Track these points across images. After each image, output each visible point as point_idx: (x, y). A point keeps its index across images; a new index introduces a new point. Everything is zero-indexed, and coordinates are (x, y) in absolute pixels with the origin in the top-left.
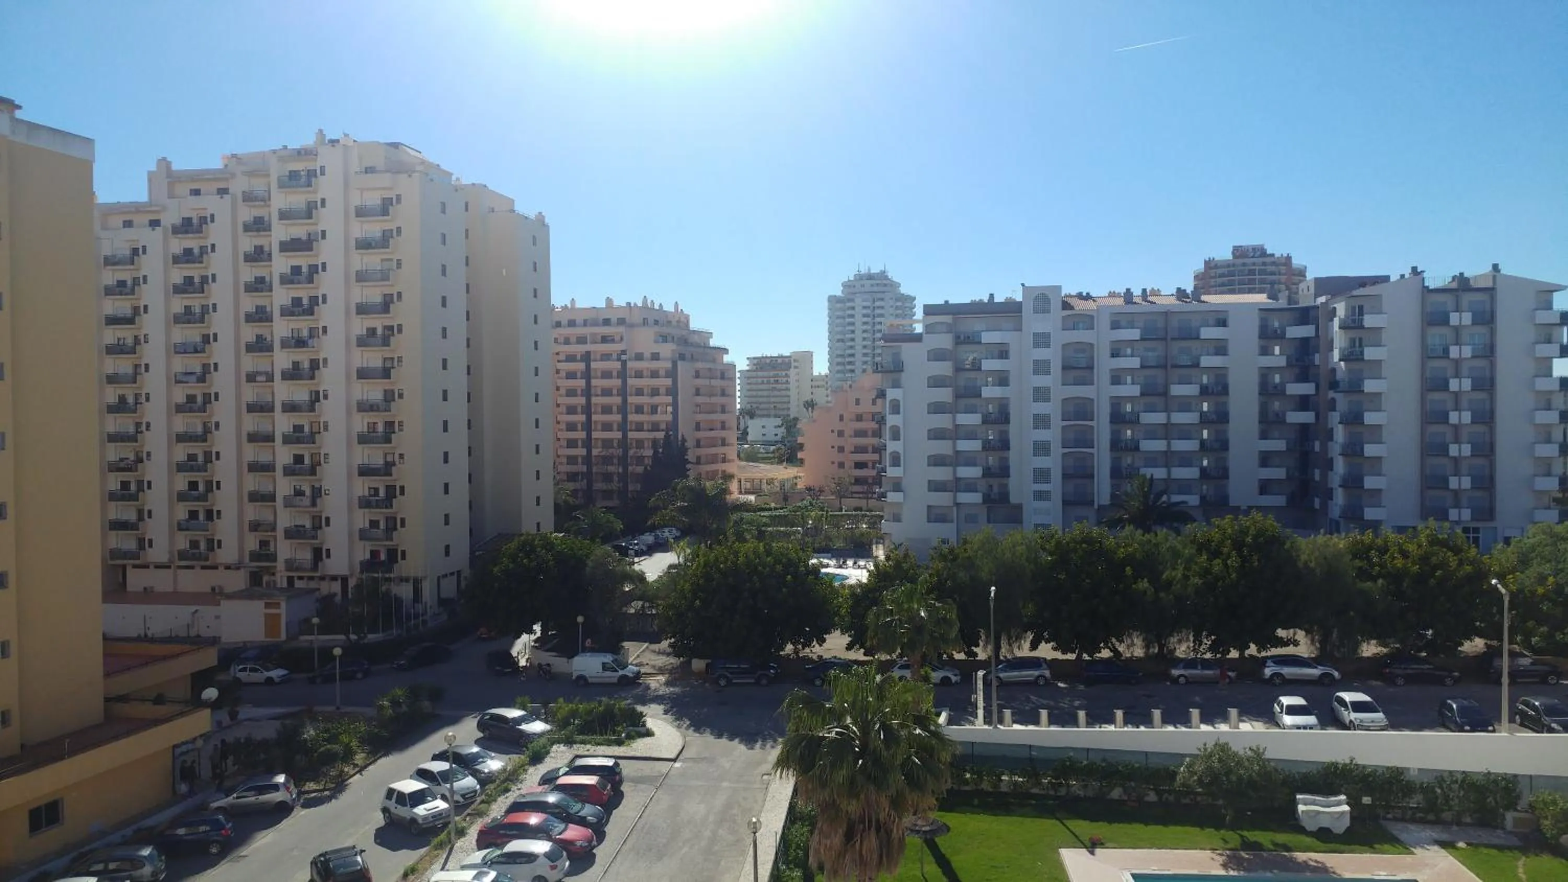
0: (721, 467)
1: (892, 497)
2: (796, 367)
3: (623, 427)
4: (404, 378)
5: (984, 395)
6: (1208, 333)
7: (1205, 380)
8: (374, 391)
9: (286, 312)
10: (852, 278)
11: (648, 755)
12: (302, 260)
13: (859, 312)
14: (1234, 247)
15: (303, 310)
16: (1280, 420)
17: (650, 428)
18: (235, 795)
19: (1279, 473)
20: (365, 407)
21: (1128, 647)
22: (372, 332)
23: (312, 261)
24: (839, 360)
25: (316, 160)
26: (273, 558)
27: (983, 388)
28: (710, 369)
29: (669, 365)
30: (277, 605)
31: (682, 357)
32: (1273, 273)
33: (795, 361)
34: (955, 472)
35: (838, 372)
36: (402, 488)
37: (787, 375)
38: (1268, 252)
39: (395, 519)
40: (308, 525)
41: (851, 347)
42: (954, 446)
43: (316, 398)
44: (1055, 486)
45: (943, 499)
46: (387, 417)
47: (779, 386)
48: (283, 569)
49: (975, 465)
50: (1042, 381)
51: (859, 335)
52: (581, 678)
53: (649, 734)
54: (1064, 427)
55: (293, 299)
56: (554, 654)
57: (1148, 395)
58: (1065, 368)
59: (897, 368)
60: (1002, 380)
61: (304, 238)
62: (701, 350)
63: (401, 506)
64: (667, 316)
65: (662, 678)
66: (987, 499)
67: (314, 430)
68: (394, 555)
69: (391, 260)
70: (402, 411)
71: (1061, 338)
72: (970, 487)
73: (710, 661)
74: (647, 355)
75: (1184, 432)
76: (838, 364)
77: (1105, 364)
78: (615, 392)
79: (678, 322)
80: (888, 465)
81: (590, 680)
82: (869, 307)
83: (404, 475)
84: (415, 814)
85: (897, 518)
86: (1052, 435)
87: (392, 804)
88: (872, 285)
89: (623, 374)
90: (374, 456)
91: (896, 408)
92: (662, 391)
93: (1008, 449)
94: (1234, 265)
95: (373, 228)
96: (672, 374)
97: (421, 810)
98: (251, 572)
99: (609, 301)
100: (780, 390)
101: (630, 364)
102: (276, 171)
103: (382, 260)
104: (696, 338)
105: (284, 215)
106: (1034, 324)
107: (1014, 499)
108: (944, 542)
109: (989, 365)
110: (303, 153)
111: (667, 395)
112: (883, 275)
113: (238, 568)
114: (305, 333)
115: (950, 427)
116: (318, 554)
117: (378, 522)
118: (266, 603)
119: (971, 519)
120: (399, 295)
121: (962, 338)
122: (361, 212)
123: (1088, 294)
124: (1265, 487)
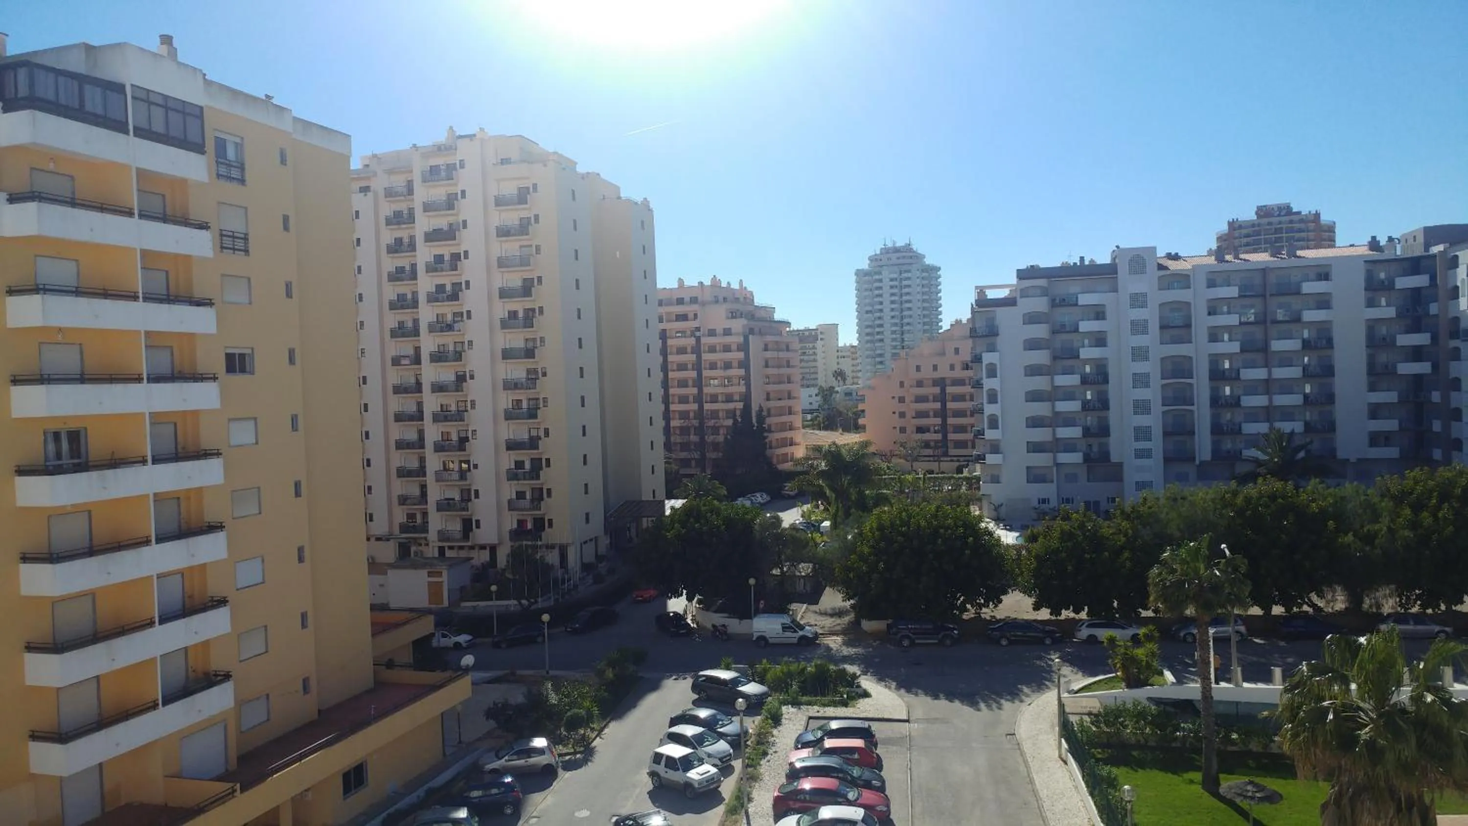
0: (788, 434)
1: (991, 459)
2: (821, 339)
3: (699, 399)
4: (546, 358)
5: (1082, 356)
6: (1308, 287)
7: (1306, 334)
8: (518, 371)
9: (432, 298)
10: (878, 252)
11: (880, 716)
12: (445, 250)
13: (886, 283)
14: (1258, 207)
15: (448, 297)
16: (1389, 371)
17: (724, 400)
18: (506, 758)
19: (1390, 425)
20: (511, 385)
21: (1328, 602)
22: (513, 315)
23: (454, 250)
24: (868, 330)
25: (455, 154)
26: (424, 528)
27: (1081, 350)
28: (777, 342)
29: (741, 339)
30: (440, 574)
31: (751, 331)
32: (1300, 231)
33: (821, 333)
34: (1054, 433)
35: (867, 342)
36: (548, 460)
37: (814, 348)
38: (1294, 210)
39: (541, 489)
40: (457, 497)
41: (880, 318)
42: (1053, 406)
43: (461, 379)
44: (1156, 444)
45: (1042, 460)
46: (531, 393)
47: (806, 358)
48: (436, 539)
49: (1074, 425)
50: (1140, 341)
51: (887, 306)
52: (762, 638)
53: (866, 695)
54: (1163, 386)
55: (437, 286)
56: (726, 615)
57: (1247, 351)
58: (1163, 327)
59: (992, 332)
60: (1100, 340)
61: (446, 228)
62: (767, 324)
63: (547, 477)
64: (734, 294)
65: (839, 639)
66: (1087, 459)
67: (460, 409)
68: (540, 524)
69: (531, 246)
70: (545, 388)
71: (1157, 297)
72: (1069, 446)
73: (890, 621)
74: (719, 331)
75: (1286, 387)
76: (868, 334)
77: (1202, 322)
78: (690, 366)
79: (745, 298)
80: (986, 426)
81: (771, 641)
82: (896, 279)
83: (547, 448)
84: (688, 778)
85: (995, 480)
86: (1152, 394)
87: (661, 769)
88: (898, 258)
89: (697, 350)
90: (520, 431)
91: (992, 372)
92: (735, 364)
93: (1108, 409)
94: (1259, 225)
95: (511, 217)
96: (744, 347)
97: (694, 775)
98: (400, 543)
99: (681, 281)
100: (807, 361)
101: (704, 340)
102: (419, 167)
103: (521, 247)
104: (763, 314)
105: (428, 207)
106: (1130, 284)
107: (1114, 458)
108: (1044, 501)
109: (1085, 326)
110: (439, 149)
111: (739, 368)
112: (908, 248)
113: (388, 540)
114: (449, 318)
115: (1049, 388)
116: (468, 526)
117: (524, 493)
118: (429, 572)
119: (1072, 478)
120: (540, 279)
121: (1057, 301)
122: (500, 202)
123: (1177, 254)
124: (1375, 439)
